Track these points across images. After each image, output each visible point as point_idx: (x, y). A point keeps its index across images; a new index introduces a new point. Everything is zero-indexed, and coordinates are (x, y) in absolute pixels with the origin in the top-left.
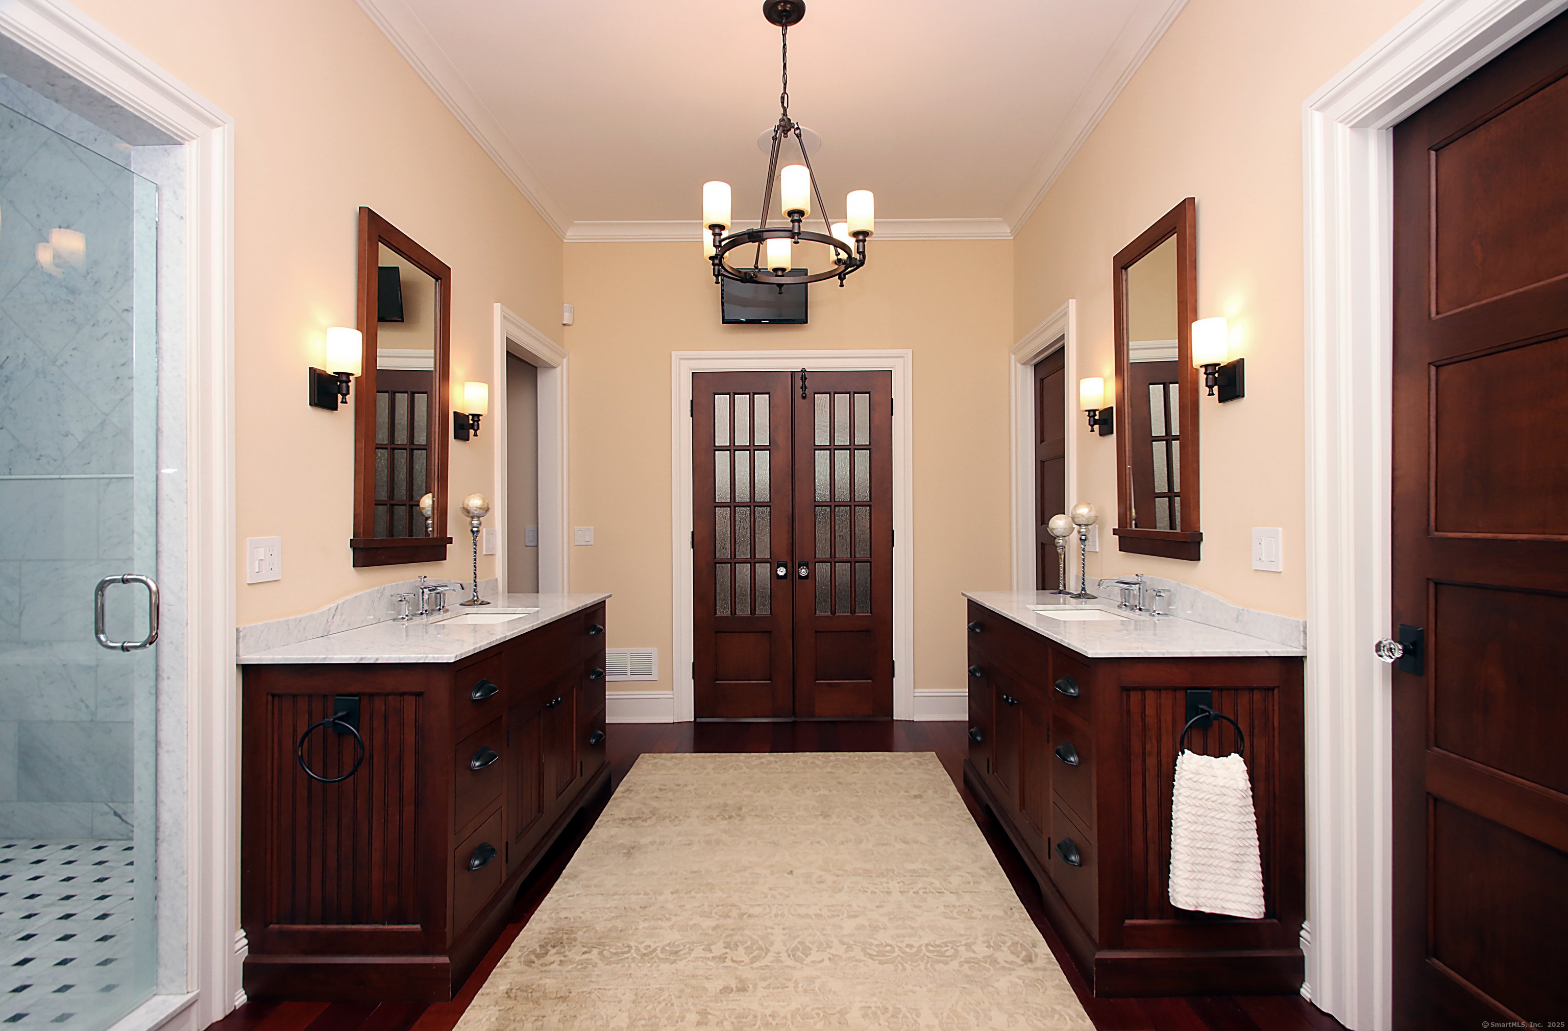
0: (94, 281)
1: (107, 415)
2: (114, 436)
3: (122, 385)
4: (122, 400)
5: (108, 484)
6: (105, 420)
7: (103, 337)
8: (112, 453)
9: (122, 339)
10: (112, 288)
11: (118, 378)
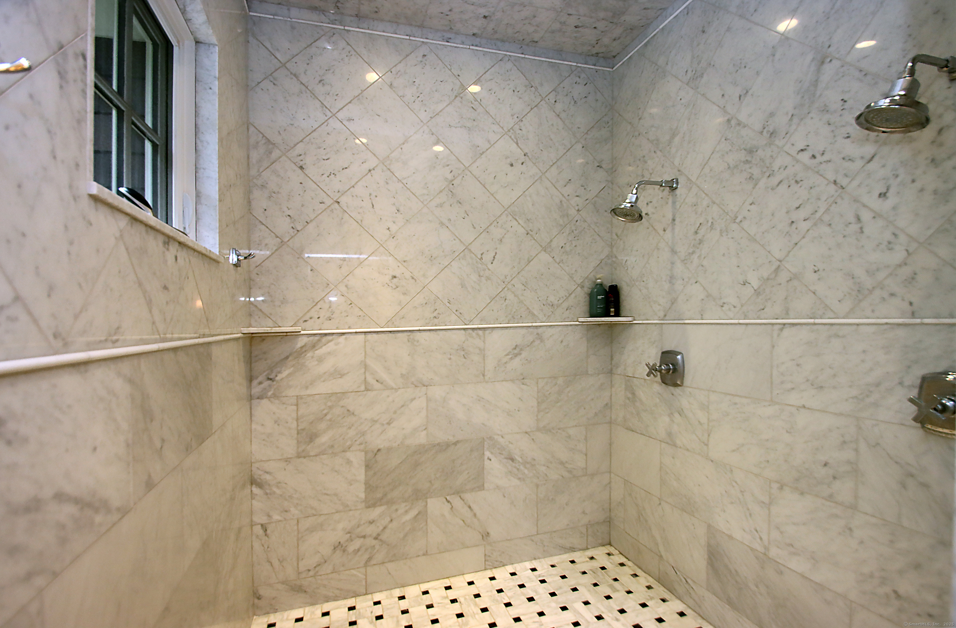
0: (770, 133)
1: (780, 261)
2: (788, 281)
3: (796, 228)
4: (796, 244)
5: (781, 330)
6: (779, 266)
7: (778, 185)
8: (786, 298)
9: (797, 182)
10: (787, 134)
11: (793, 222)
